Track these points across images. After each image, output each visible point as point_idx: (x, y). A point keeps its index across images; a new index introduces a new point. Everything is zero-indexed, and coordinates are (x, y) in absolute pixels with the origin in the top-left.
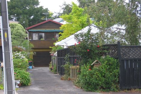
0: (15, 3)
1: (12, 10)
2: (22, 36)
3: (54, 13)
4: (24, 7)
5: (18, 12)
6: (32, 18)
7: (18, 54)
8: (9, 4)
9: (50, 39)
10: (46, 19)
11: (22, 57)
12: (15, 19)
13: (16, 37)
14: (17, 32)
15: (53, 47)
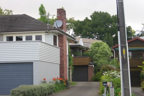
0: (97, 21)
1: (94, 28)
2: (108, 54)
3: (136, 31)
4: (106, 26)
5: (100, 30)
6: (114, 37)
7: (113, 73)
8: (92, 23)
9: (138, 58)
10: (132, 37)
11: (117, 76)
12: (96, 37)
13: (101, 55)
14: (103, 51)
15: (142, 66)
